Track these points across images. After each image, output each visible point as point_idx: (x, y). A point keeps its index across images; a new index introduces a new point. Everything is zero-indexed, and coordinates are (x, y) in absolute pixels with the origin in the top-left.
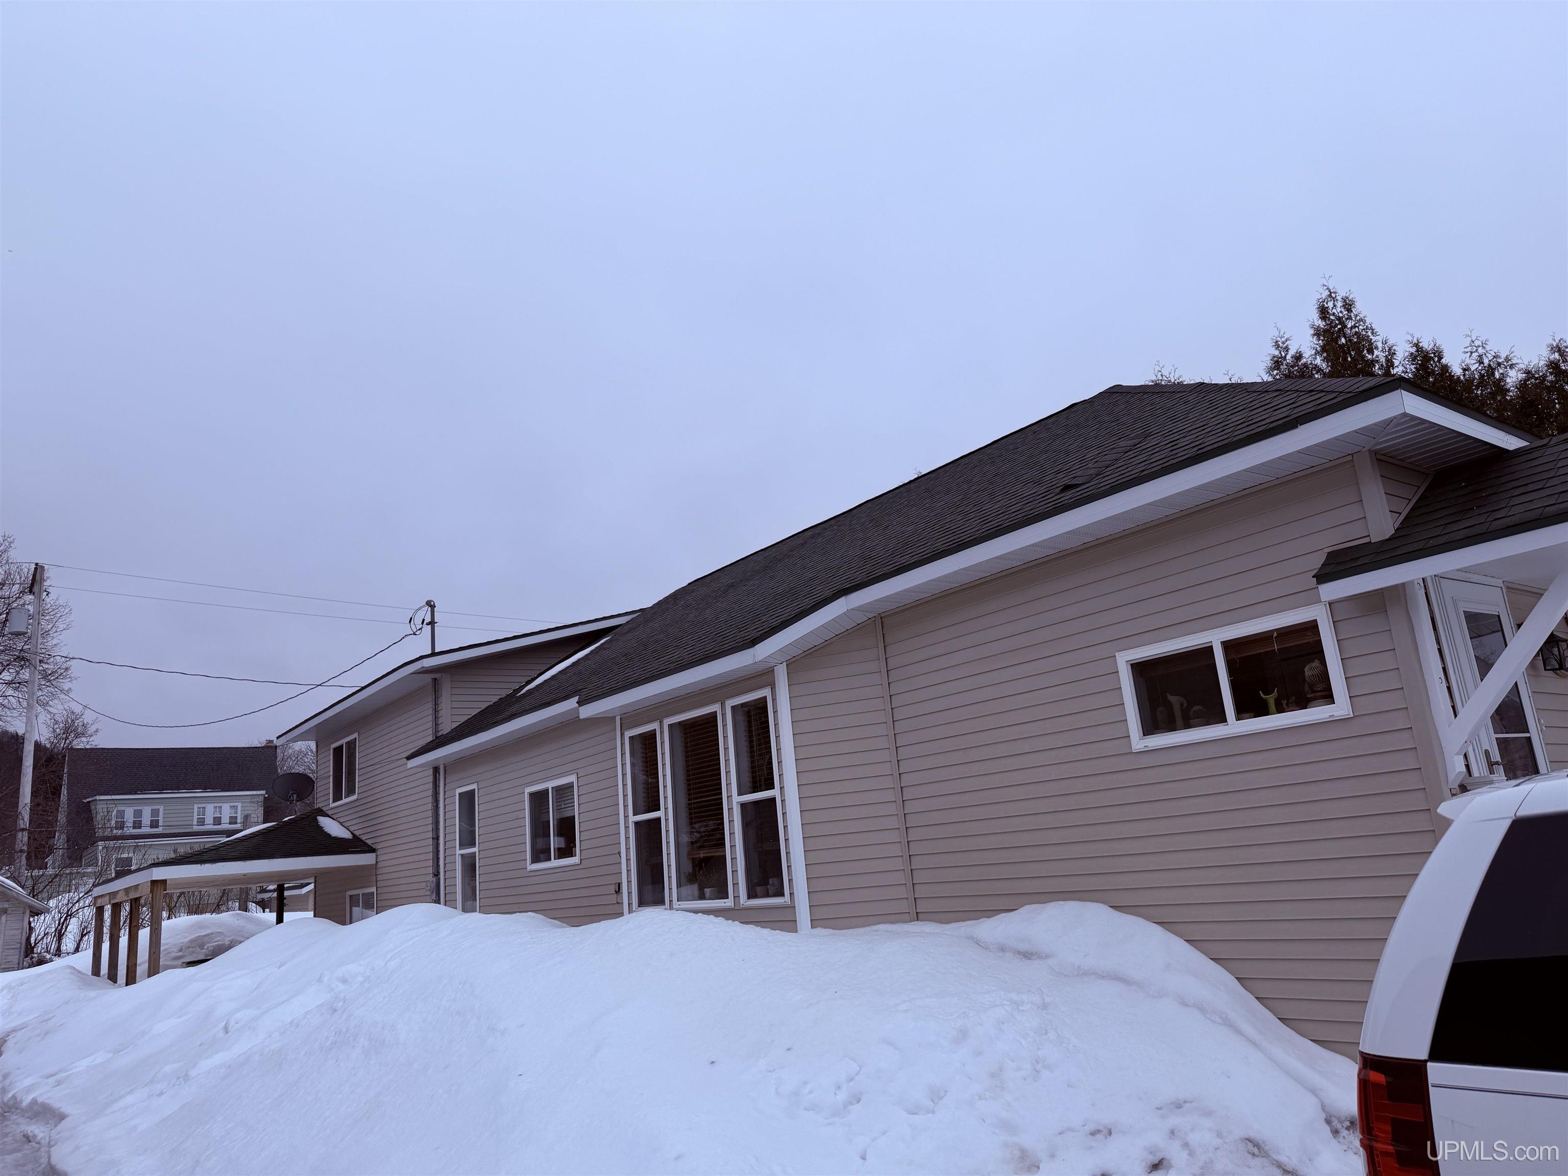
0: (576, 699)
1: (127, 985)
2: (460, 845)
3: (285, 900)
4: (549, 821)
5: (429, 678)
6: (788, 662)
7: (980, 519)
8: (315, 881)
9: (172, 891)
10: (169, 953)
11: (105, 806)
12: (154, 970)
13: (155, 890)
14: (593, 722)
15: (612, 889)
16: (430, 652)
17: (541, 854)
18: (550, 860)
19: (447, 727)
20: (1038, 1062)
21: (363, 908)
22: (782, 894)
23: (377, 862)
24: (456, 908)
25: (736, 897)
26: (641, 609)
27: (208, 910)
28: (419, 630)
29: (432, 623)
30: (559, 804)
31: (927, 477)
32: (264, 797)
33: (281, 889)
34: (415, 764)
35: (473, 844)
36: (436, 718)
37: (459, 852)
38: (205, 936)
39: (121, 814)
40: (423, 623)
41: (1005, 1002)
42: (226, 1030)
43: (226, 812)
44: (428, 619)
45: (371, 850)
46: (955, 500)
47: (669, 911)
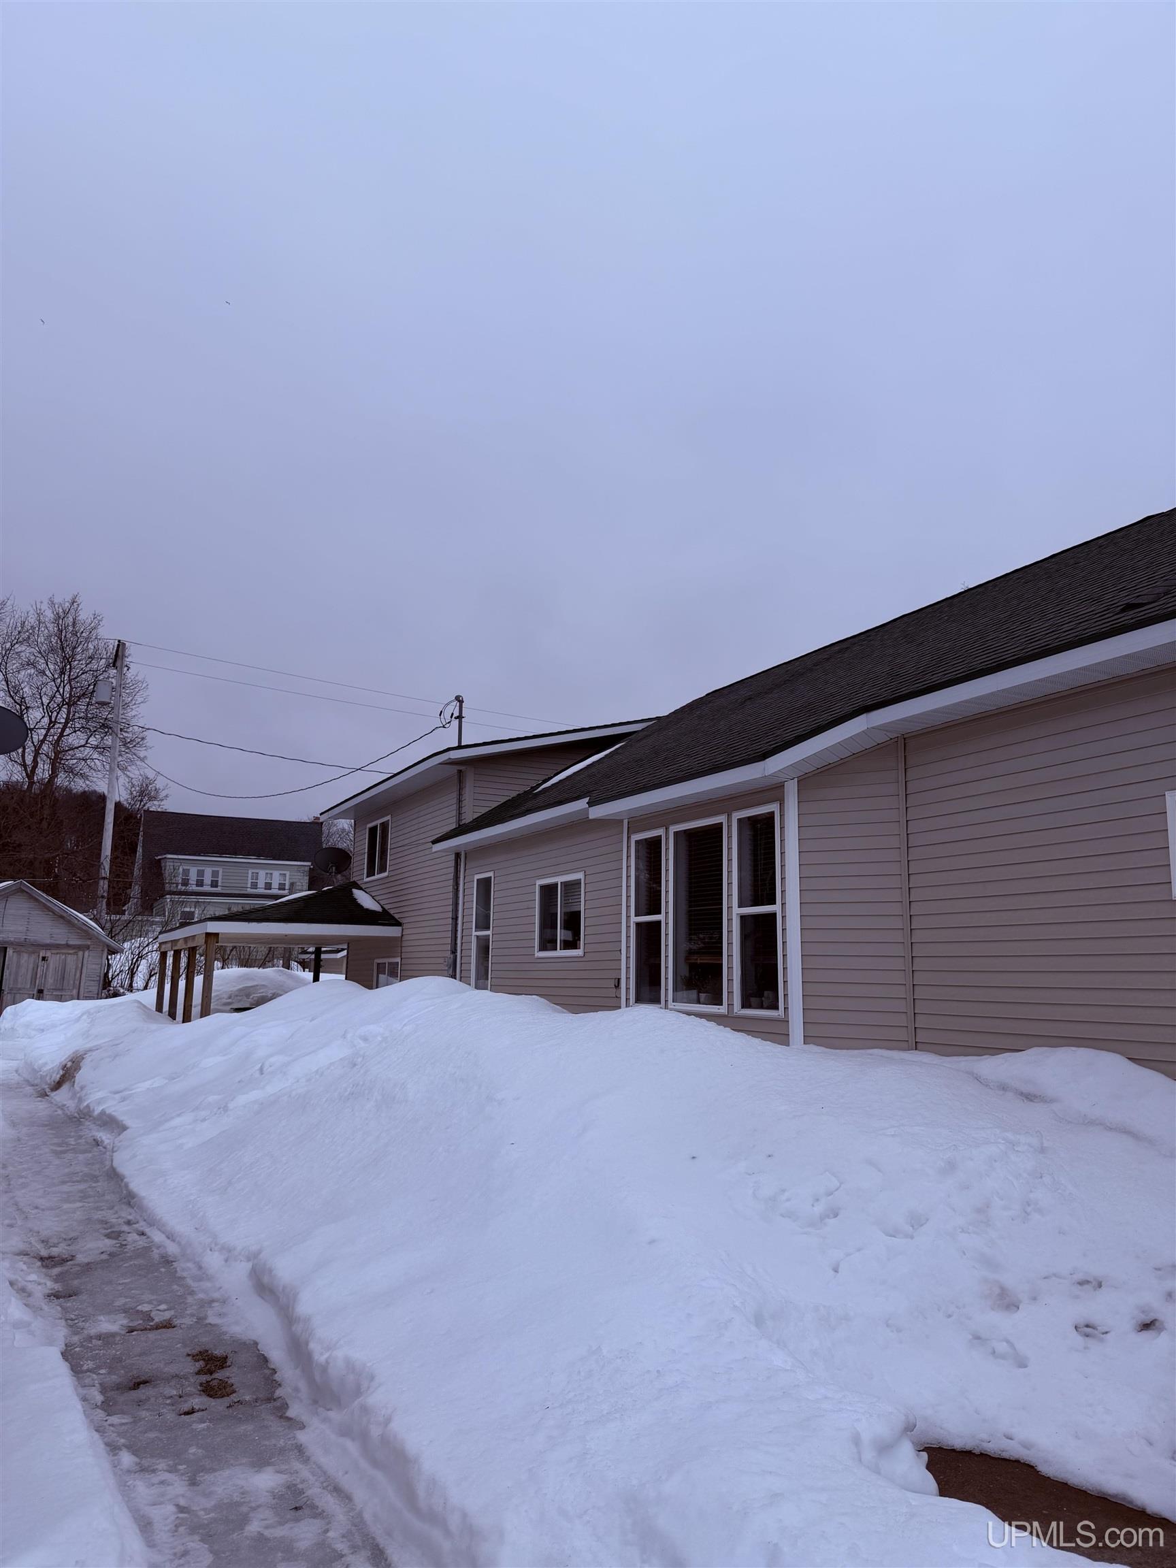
0: (587, 800)
1: (183, 1022)
2: (476, 927)
3: (321, 963)
4: (557, 913)
5: (455, 769)
6: (800, 778)
7: (1026, 637)
8: (348, 947)
9: (226, 945)
10: (220, 999)
11: (172, 864)
12: (205, 1012)
13: (209, 941)
14: (602, 823)
15: (612, 984)
16: (456, 745)
17: (548, 943)
18: (556, 950)
19: (468, 817)
20: (1029, 1205)
21: (388, 975)
22: (776, 1007)
23: (402, 935)
24: (470, 984)
25: (730, 1005)
26: (657, 717)
27: (256, 965)
28: (448, 723)
29: (460, 717)
30: (566, 898)
31: (973, 591)
32: (310, 868)
33: (318, 952)
34: (439, 849)
35: (488, 928)
36: (460, 808)
37: (474, 933)
38: (252, 987)
39: (186, 872)
40: (451, 717)
41: (1000, 1140)
42: (261, 1071)
43: (276, 880)
44: (456, 714)
45: (397, 923)
46: (1002, 616)
47: (663, 1011)
